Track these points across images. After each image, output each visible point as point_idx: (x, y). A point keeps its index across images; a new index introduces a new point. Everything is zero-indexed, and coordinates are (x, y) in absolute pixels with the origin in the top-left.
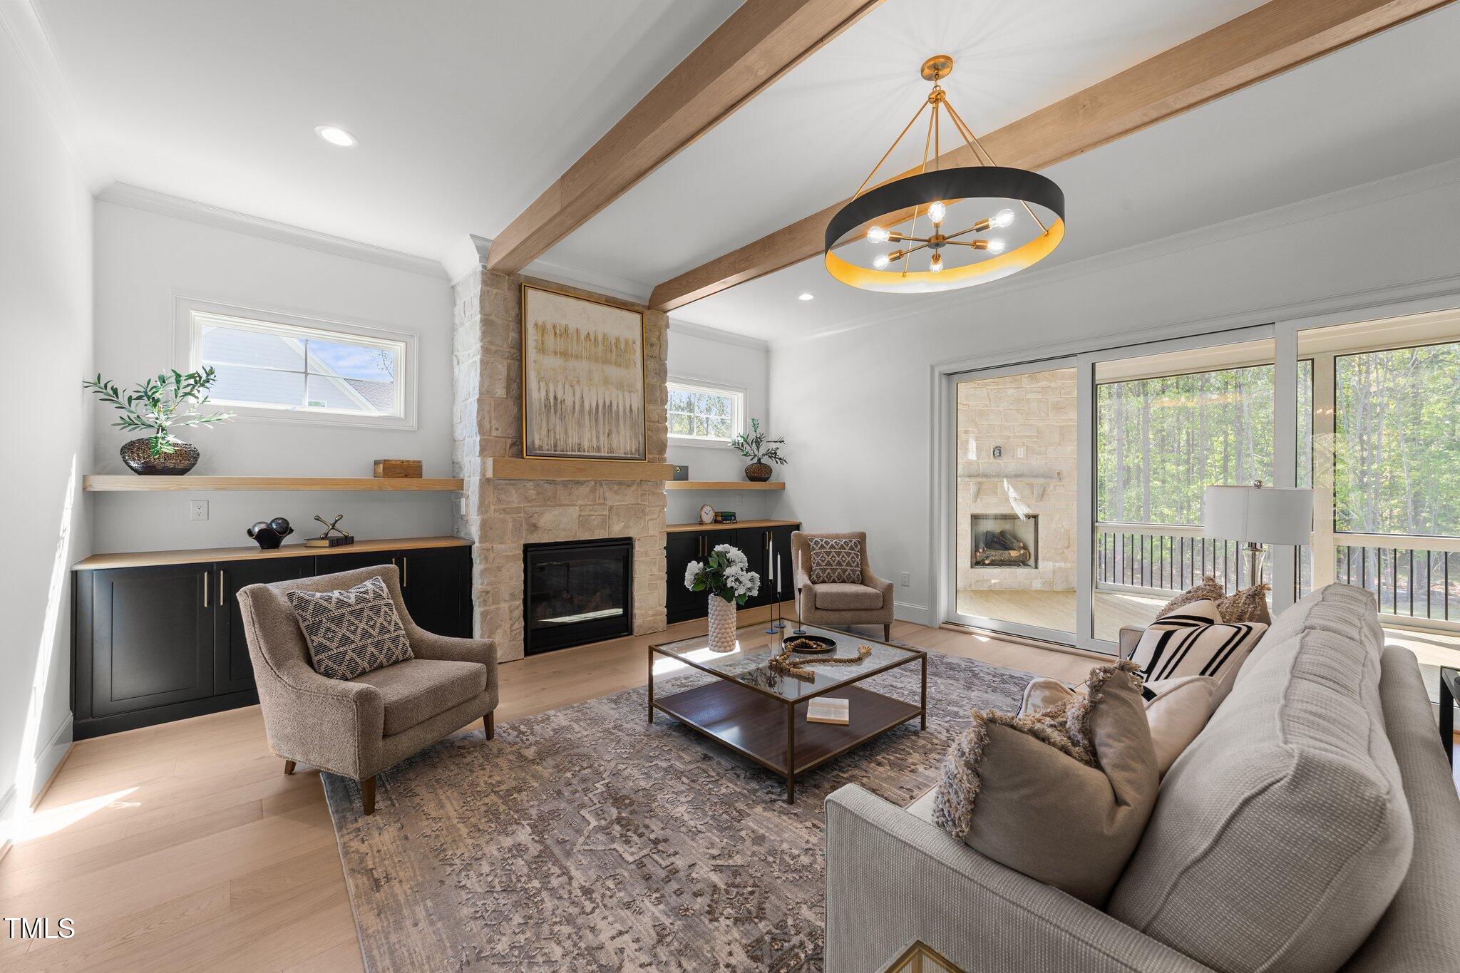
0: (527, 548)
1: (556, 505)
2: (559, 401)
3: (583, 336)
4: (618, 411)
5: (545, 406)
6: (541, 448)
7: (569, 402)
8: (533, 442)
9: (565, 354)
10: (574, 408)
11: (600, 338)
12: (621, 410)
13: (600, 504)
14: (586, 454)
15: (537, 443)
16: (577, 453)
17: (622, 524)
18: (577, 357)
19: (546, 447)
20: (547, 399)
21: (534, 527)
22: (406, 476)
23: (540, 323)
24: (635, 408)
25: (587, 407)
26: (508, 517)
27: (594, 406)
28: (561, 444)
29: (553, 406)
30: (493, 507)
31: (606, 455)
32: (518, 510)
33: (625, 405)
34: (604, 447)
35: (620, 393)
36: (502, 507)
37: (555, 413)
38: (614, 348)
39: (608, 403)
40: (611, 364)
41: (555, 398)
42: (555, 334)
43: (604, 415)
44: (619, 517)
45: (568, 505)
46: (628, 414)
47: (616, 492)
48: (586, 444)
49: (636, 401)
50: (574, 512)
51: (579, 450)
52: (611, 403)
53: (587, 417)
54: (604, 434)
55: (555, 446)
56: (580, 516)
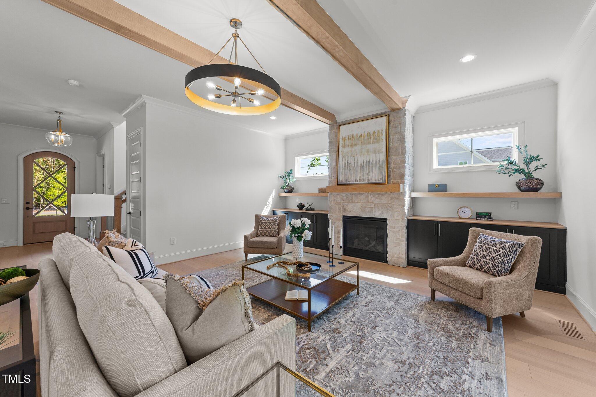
0: (344, 216)
1: (353, 202)
2: (349, 163)
3: (359, 136)
4: (373, 163)
5: (344, 166)
6: (342, 181)
7: (353, 164)
8: (340, 179)
9: (352, 146)
10: (354, 165)
11: (366, 134)
12: (374, 162)
13: (370, 203)
14: (358, 182)
15: (341, 180)
16: (355, 182)
17: (380, 212)
18: (356, 145)
19: (344, 181)
20: (345, 163)
21: (345, 210)
23: (344, 137)
24: (381, 160)
25: (359, 164)
26: (337, 206)
27: (362, 163)
28: (349, 180)
29: (347, 166)
30: (333, 202)
31: (367, 182)
32: (340, 203)
33: (376, 160)
34: (366, 179)
35: (374, 155)
36: (335, 202)
37: (347, 168)
38: (372, 136)
39: (368, 160)
40: (371, 143)
41: (348, 163)
42: (349, 138)
43: (366, 166)
44: (379, 209)
45: (357, 202)
46: (378, 163)
47: (376, 198)
48: (358, 178)
49: (382, 157)
50: (359, 205)
51: (355, 181)
52: (370, 160)
53: (359, 168)
54: (366, 173)
55: (347, 180)
56: (362, 207)
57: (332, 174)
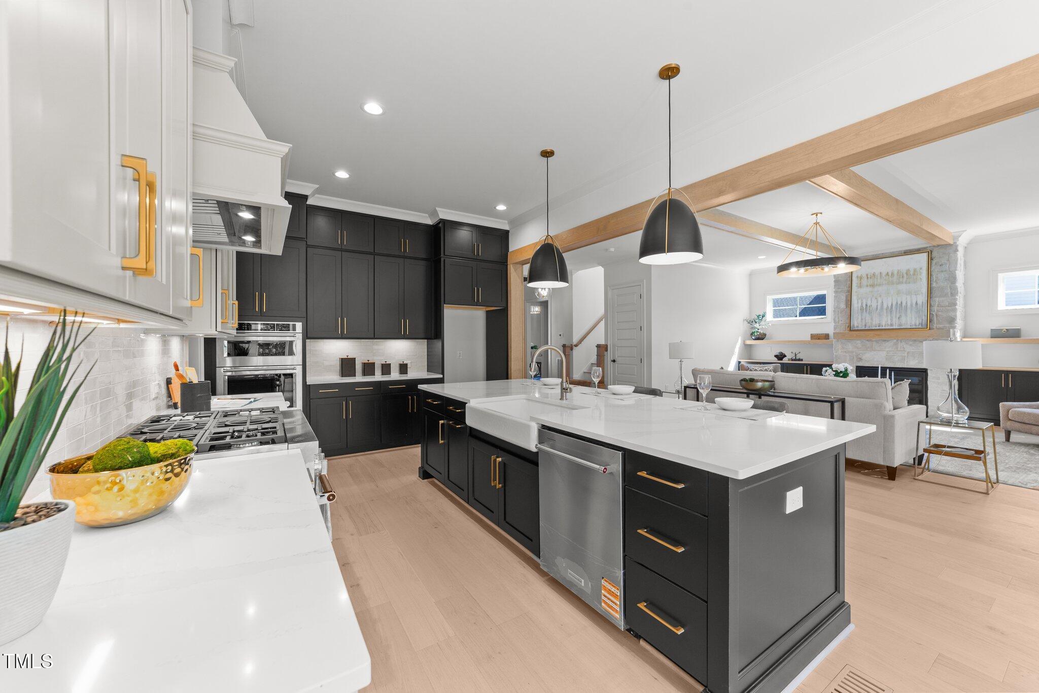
0: (857, 367)
1: (873, 350)
2: (868, 306)
3: (884, 274)
4: (907, 306)
5: (861, 310)
6: (857, 327)
7: (874, 305)
8: (854, 325)
9: (873, 286)
10: (877, 308)
11: (895, 273)
12: (909, 305)
13: (902, 351)
14: (884, 327)
15: (856, 325)
16: (878, 328)
17: (917, 361)
18: (880, 285)
19: (860, 326)
20: (862, 306)
21: (861, 359)
22: (819, 339)
23: (859, 276)
24: (920, 302)
25: (885, 306)
26: (847, 354)
27: (890, 305)
28: (869, 324)
29: (865, 309)
30: (840, 351)
31: (897, 327)
32: (852, 352)
33: (912, 302)
34: (896, 324)
35: (909, 297)
36: (844, 350)
37: (866, 311)
38: (905, 275)
39: (899, 303)
40: (903, 283)
41: (866, 305)
42: (868, 278)
43: (896, 309)
44: (915, 357)
45: (879, 350)
46: (914, 305)
47: (911, 345)
48: (884, 323)
49: (922, 298)
50: (884, 354)
51: (879, 326)
52: (902, 303)
53: (885, 311)
54: (896, 317)
55: (865, 325)
56: (887, 355)
57: (838, 318)
